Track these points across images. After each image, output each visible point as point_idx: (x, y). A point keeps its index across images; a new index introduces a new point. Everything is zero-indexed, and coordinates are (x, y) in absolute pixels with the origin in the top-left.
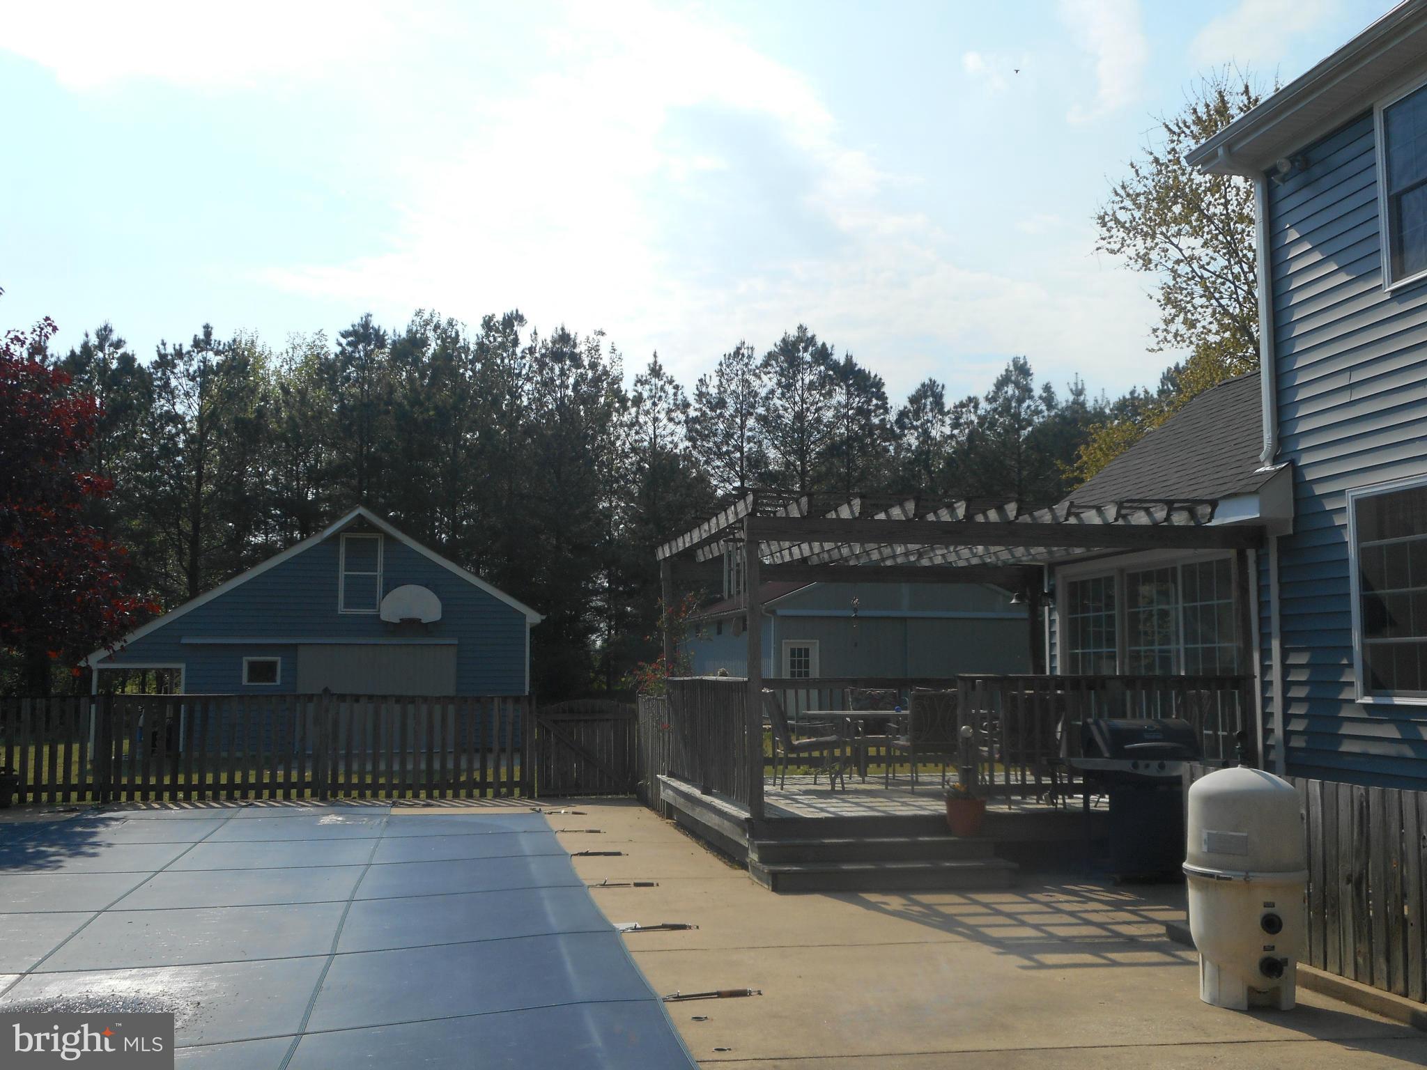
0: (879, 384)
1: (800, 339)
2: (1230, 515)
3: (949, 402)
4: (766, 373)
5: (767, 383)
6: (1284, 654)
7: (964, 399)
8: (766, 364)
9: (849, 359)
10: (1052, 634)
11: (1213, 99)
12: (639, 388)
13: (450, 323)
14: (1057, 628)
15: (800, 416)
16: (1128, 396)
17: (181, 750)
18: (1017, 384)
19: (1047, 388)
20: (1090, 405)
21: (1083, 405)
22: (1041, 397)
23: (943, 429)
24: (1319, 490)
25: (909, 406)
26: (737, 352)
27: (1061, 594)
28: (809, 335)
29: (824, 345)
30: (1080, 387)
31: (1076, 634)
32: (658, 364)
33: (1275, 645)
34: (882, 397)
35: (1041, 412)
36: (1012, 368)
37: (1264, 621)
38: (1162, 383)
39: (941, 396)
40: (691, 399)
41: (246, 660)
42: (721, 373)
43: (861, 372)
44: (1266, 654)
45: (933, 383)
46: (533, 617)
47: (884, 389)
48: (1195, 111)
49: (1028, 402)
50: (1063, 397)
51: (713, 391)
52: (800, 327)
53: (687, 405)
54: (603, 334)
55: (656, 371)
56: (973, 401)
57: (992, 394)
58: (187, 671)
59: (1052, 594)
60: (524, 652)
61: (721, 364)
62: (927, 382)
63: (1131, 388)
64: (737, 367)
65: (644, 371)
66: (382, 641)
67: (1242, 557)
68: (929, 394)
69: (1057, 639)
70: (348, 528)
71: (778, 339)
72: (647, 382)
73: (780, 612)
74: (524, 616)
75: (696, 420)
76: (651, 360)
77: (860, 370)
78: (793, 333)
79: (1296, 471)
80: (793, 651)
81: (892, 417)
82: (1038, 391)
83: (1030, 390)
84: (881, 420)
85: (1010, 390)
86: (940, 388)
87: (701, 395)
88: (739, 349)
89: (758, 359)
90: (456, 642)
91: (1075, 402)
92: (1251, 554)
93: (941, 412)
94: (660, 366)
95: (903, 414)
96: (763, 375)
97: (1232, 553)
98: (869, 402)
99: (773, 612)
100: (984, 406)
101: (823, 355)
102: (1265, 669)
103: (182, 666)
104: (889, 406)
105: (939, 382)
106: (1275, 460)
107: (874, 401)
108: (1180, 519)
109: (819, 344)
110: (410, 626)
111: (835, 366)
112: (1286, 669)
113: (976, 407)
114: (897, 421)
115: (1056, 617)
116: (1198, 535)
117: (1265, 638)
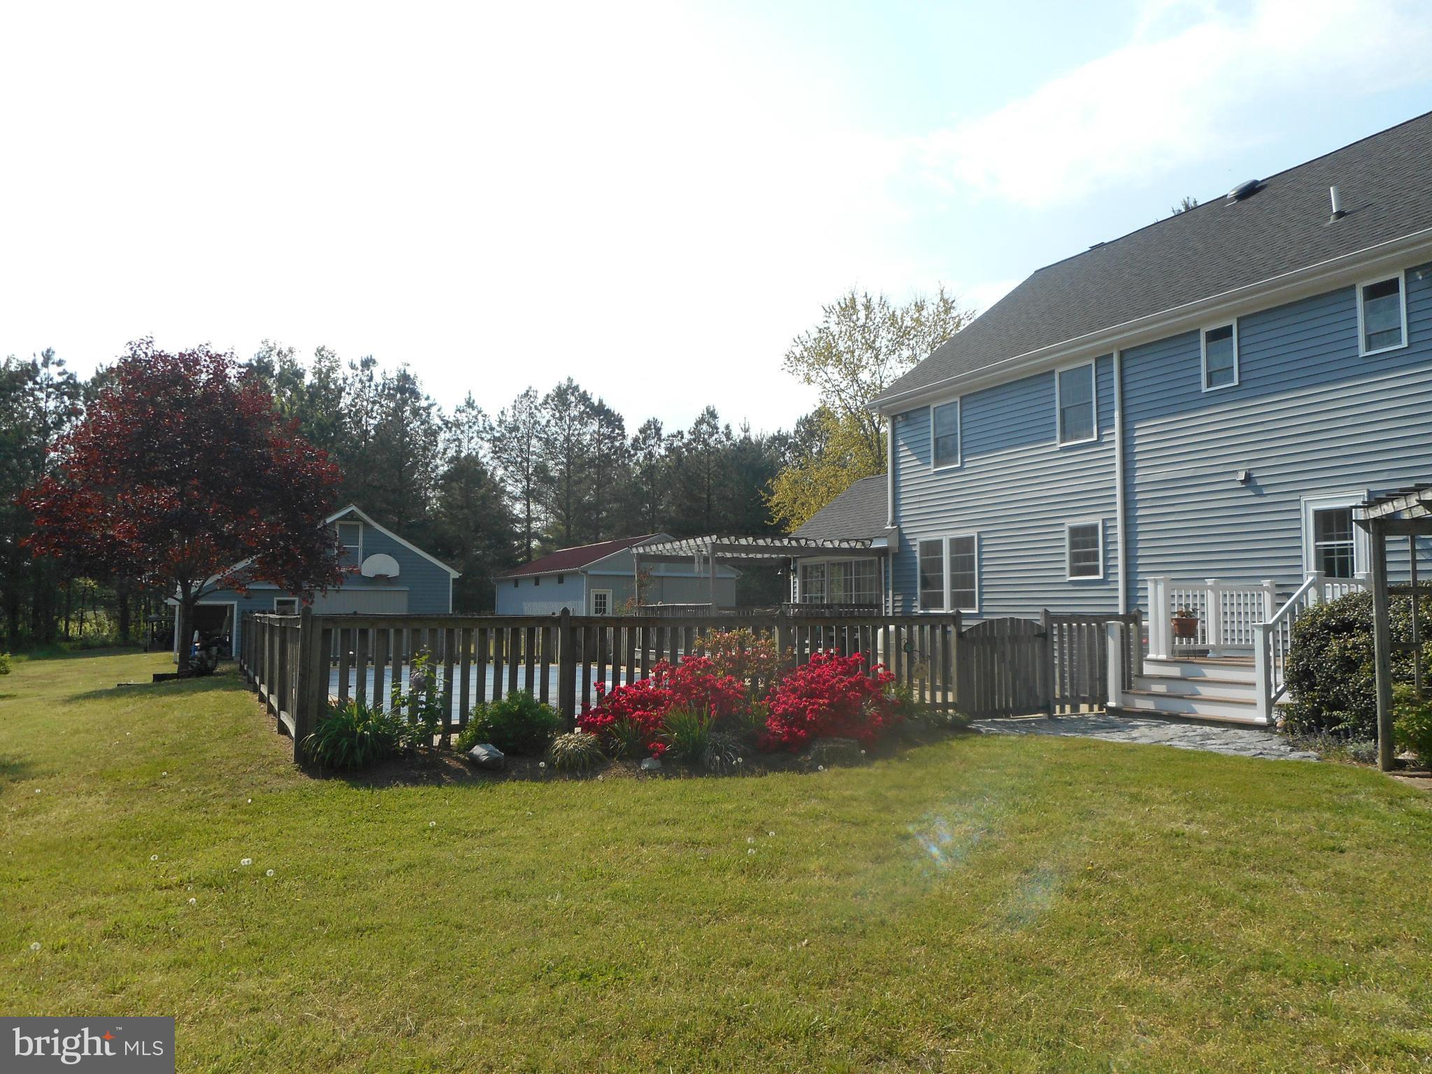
0: (620, 420)
1: (569, 387)
2: (877, 544)
3: (664, 433)
4: (545, 409)
5: (545, 416)
6: (894, 596)
7: (675, 433)
8: (546, 402)
9: (601, 402)
10: (794, 588)
11: (849, 296)
12: (458, 415)
13: (291, 351)
14: (797, 585)
15: (567, 439)
16: (776, 434)
17: (234, 655)
18: (709, 424)
19: (727, 427)
20: (753, 439)
21: (749, 439)
22: (723, 432)
23: (659, 450)
24: (908, 537)
25: (639, 434)
26: (527, 394)
27: (799, 571)
28: (574, 384)
29: (585, 392)
30: (747, 426)
31: (804, 588)
32: (472, 399)
33: (891, 592)
34: (621, 428)
35: (723, 442)
36: (705, 413)
37: (886, 584)
38: (797, 426)
39: (659, 429)
40: (495, 424)
41: (276, 599)
42: (514, 407)
43: (609, 411)
44: (887, 596)
45: (656, 421)
46: (454, 574)
47: (623, 423)
48: (839, 303)
49: (716, 436)
50: (737, 434)
51: (510, 419)
52: (569, 379)
53: (492, 429)
54: (408, 365)
55: (470, 404)
56: (680, 433)
57: (692, 430)
58: (238, 606)
59: (795, 571)
60: (449, 596)
61: (515, 402)
62: (651, 419)
63: (778, 429)
64: (526, 403)
65: (463, 403)
66: (360, 588)
67: (880, 559)
68: (652, 429)
69: (797, 590)
70: (343, 518)
71: (554, 386)
72: (463, 411)
73: (589, 573)
74: (448, 574)
75: (498, 439)
76: (467, 396)
77: (608, 410)
78: (564, 383)
79: (900, 529)
80: (597, 595)
81: (628, 442)
82: (722, 429)
83: (717, 428)
84: (621, 444)
85: (705, 427)
86: (660, 424)
87: (501, 422)
88: (528, 391)
89: (540, 400)
90: (408, 589)
91: (745, 438)
92: (883, 558)
93: (660, 439)
94: (474, 401)
95: (636, 440)
96: (542, 410)
97: (876, 558)
98: (613, 431)
99: (585, 572)
100: (687, 437)
101: (584, 398)
102: (886, 601)
103: (235, 603)
104: (626, 434)
105: (660, 420)
106: (893, 525)
107: (617, 431)
108: (859, 546)
109: (581, 391)
110: (380, 579)
111: (592, 406)
112: (894, 601)
113: (682, 438)
114: (633, 445)
115: (797, 580)
116: (867, 551)
117: (887, 590)
